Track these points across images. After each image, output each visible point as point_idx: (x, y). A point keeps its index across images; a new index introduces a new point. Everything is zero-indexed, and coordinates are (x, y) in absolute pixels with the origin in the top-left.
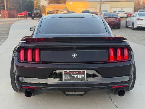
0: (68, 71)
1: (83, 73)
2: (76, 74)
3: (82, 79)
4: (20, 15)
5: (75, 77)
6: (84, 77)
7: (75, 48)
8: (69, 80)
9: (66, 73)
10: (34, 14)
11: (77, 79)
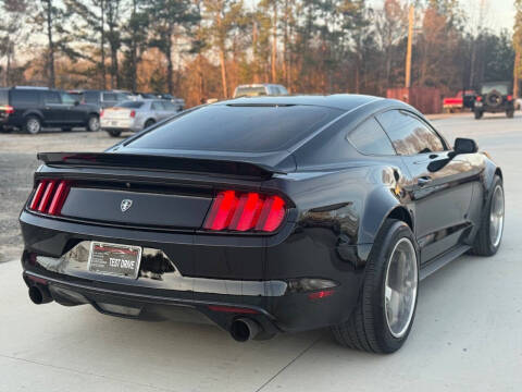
0: (101, 244)
1: (133, 255)
2: (118, 256)
3: (127, 272)
4: (448, 102)
5: (114, 262)
6: (135, 267)
7: (128, 184)
8: (101, 269)
9: (97, 249)
10: (481, 101)
11: (118, 269)
